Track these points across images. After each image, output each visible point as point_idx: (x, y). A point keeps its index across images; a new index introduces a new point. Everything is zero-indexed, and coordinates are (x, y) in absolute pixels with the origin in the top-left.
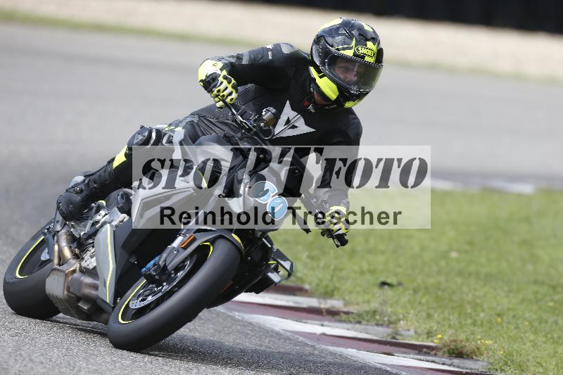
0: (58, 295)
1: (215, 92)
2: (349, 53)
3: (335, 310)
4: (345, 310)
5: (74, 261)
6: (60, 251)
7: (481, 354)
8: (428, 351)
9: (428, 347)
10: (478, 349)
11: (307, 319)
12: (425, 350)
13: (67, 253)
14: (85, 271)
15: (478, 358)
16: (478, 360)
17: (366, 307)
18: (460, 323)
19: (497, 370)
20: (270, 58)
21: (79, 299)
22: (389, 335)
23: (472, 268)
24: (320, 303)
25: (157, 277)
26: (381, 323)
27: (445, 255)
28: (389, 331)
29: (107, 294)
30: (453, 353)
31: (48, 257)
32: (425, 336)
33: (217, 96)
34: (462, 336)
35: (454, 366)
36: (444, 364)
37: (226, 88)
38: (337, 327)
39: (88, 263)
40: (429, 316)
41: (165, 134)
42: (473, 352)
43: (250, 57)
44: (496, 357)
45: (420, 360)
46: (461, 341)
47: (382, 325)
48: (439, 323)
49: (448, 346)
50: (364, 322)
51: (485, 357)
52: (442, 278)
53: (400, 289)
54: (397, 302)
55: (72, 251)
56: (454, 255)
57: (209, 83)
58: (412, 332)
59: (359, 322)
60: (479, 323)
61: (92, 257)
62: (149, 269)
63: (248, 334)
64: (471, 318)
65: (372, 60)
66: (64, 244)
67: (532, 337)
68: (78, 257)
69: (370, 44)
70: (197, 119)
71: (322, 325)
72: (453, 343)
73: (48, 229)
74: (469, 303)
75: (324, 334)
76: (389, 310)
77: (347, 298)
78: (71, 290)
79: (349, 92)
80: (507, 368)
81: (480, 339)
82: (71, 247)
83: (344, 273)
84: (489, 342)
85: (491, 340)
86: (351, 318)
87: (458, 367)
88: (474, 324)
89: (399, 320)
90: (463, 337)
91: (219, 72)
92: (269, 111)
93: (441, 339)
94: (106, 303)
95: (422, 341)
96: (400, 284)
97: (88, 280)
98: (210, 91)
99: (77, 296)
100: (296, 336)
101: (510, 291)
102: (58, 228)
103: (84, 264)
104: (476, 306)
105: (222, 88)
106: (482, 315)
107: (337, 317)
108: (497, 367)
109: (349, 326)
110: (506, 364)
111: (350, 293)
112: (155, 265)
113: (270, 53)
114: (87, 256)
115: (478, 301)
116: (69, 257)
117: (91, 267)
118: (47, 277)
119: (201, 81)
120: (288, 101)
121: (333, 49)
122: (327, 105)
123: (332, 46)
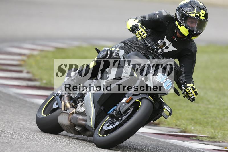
0: (65, 124)
1: (137, 33)
2: (193, 15)
5: (72, 109)
6: (65, 104)
13: (68, 105)
14: (78, 113)
20: (158, 17)
21: (75, 125)
25: (116, 116)
29: (91, 124)
31: (57, 106)
33: (138, 35)
37: (142, 31)
39: (80, 109)
41: (114, 52)
43: (149, 17)
55: (70, 104)
57: (134, 29)
61: (81, 107)
62: (112, 112)
65: (203, 18)
66: (66, 101)
68: (74, 107)
69: (202, 11)
73: (57, 94)
78: (72, 121)
79: (194, 33)
82: (70, 102)
91: (138, 24)
92: (161, 41)
94: (91, 127)
97: (81, 117)
98: (135, 33)
102: (63, 94)
103: (77, 110)
105: (140, 31)
112: (114, 110)
113: (158, 15)
114: (79, 106)
116: (69, 107)
117: (82, 111)
118: (59, 115)
119: (130, 28)
120: (165, 36)
121: (186, 13)
122: (183, 38)
123: (186, 12)
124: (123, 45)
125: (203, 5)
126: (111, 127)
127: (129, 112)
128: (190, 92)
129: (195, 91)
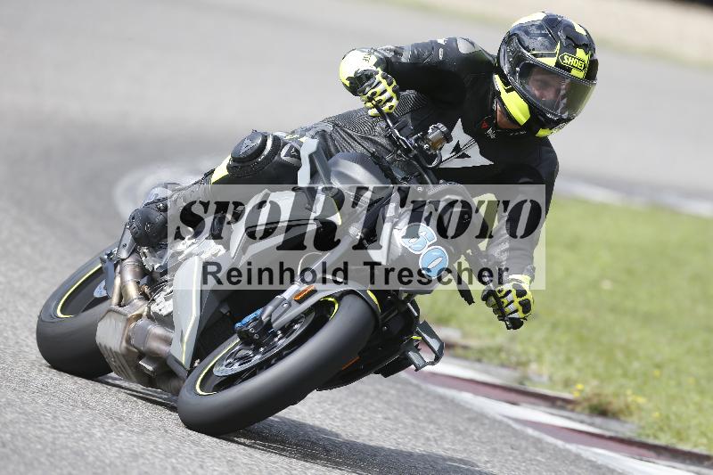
0: (112, 347)
1: (368, 95)
2: (550, 62)
5: (140, 303)
6: (123, 287)
7: (631, 414)
8: (564, 405)
9: (564, 400)
10: (627, 407)
12: (559, 403)
13: (132, 289)
14: (155, 318)
15: (627, 420)
16: (626, 422)
18: (607, 371)
19: (649, 436)
20: (441, 57)
21: (141, 355)
25: (256, 337)
26: (506, 363)
27: (595, 285)
28: (516, 374)
29: (181, 352)
30: (596, 410)
31: (104, 293)
32: (562, 385)
33: (370, 101)
34: (609, 390)
35: (595, 427)
36: (582, 422)
37: (385, 91)
39: (161, 306)
40: (569, 361)
41: (285, 144)
42: (621, 411)
43: (413, 52)
44: (650, 420)
45: (553, 414)
46: (607, 396)
47: (507, 367)
48: (580, 370)
49: (590, 400)
50: (485, 360)
51: (635, 419)
54: (529, 339)
55: (139, 289)
56: (607, 285)
57: (358, 84)
58: (545, 379)
59: (479, 360)
60: (631, 374)
61: (166, 299)
62: (246, 325)
64: (622, 367)
65: (581, 75)
66: (129, 277)
67: (697, 398)
68: (146, 297)
69: (580, 53)
70: (331, 129)
72: (596, 398)
73: (109, 255)
76: (519, 348)
77: (467, 327)
78: (133, 342)
80: (661, 435)
81: (631, 396)
82: (138, 283)
84: (641, 400)
85: (645, 397)
86: (469, 353)
87: (601, 428)
88: (625, 375)
89: (530, 362)
90: (609, 392)
91: (374, 68)
92: (438, 128)
93: (581, 391)
94: (181, 364)
95: (558, 391)
97: (158, 330)
99: (139, 351)
102: (124, 254)
103: (154, 308)
104: (630, 354)
105: (379, 89)
106: (636, 364)
107: (453, 352)
108: (650, 432)
109: (466, 363)
110: (661, 429)
111: (472, 322)
112: (255, 319)
113: (441, 51)
114: (160, 298)
116: (135, 297)
117: (164, 312)
118: (101, 320)
119: (349, 79)
120: (460, 120)
121: (529, 54)
124: (328, 128)
125: (585, 33)
126: (237, 368)
127: (299, 329)
128: (505, 301)
129: (523, 298)
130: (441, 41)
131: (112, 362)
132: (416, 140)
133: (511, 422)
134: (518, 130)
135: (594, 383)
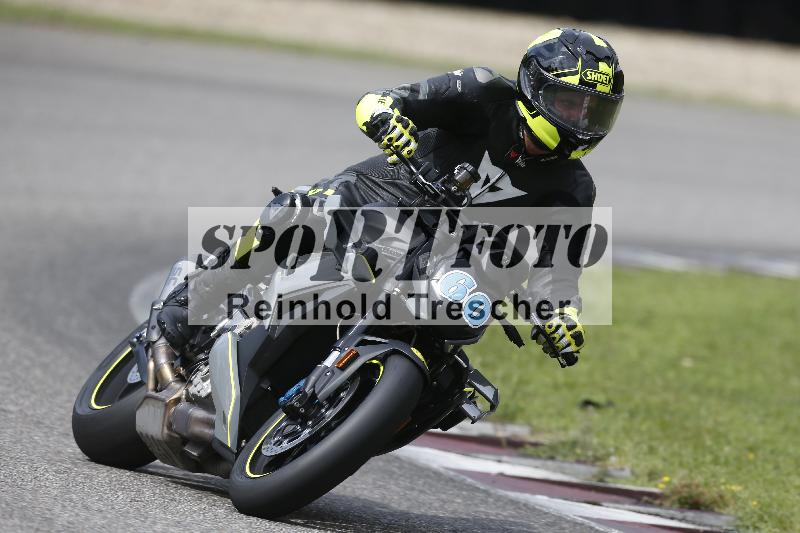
0: (154, 435)
1: (386, 141)
2: (574, 80)
3: (517, 440)
4: (533, 439)
5: (178, 386)
6: (158, 370)
7: (726, 505)
8: (650, 500)
9: (650, 495)
10: (721, 497)
11: (478, 452)
12: (645, 498)
13: (167, 373)
14: (195, 400)
15: (722, 511)
16: (721, 514)
17: (562, 437)
18: (695, 460)
19: (748, 528)
20: (459, 89)
21: (185, 441)
22: (594, 476)
23: (713, 382)
24: (496, 430)
25: (302, 411)
26: (583, 458)
27: (674, 364)
28: (595, 470)
29: (229, 438)
30: (687, 503)
31: (138, 378)
32: (646, 479)
33: (388, 147)
34: (699, 479)
35: (687, 521)
36: (672, 518)
37: (402, 135)
38: (521, 464)
39: (199, 387)
40: (652, 450)
41: (314, 201)
42: (715, 502)
43: (430, 87)
44: (748, 510)
45: (639, 512)
46: (698, 486)
47: (584, 462)
48: (664, 460)
49: (680, 492)
50: (559, 458)
51: (730, 510)
52: (670, 397)
53: (611, 411)
54: (606, 430)
55: (174, 370)
56: (687, 363)
57: (376, 128)
58: (627, 473)
59: (552, 458)
60: (722, 460)
61: (204, 380)
62: (290, 398)
63: (394, 473)
64: (711, 453)
65: (607, 89)
66: (163, 360)
68: (184, 380)
69: (603, 66)
70: (355, 178)
71: (499, 461)
72: (686, 489)
73: (138, 338)
74: (709, 432)
75: (502, 475)
76: (595, 441)
77: (535, 422)
78: (174, 427)
79: (575, 137)
80: (762, 525)
81: (724, 484)
82: (172, 365)
83: (530, 388)
84: (735, 488)
85: (740, 484)
86: (540, 450)
87: (693, 523)
88: (716, 461)
89: (608, 455)
90: (701, 481)
91: (390, 111)
92: (463, 168)
93: (669, 483)
94: (226, 446)
95: (642, 485)
96: (610, 404)
97: (199, 413)
98: (379, 140)
99: (182, 437)
100: (463, 477)
101: (767, 415)
102: (155, 336)
103: (193, 390)
104: (719, 437)
105: (394, 135)
106: (727, 449)
107: (521, 450)
108: (748, 523)
109: (538, 462)
110: (761, 519)
111: (540, 415)
112: (298, 392)
113: (458, 82)
114: (197, 378)
115: (721, 429)
116: (171, 379)
117: (203, 394)
118: (138, 407)
119: (364, 124)
120: (487, 152)
121: (550, 75)
122: (544, 156)
123: (548, 71)
124: (352, 179)
125: (605, 46)
126: (286, 445)
127: (345, 397)
128: (557, 335)
129: (574, 331)
130: (458, 73)
131: (155, 450)
132: (443, 183)
133: (593, 524)
134: (548, 156)
135: (682, 472)
